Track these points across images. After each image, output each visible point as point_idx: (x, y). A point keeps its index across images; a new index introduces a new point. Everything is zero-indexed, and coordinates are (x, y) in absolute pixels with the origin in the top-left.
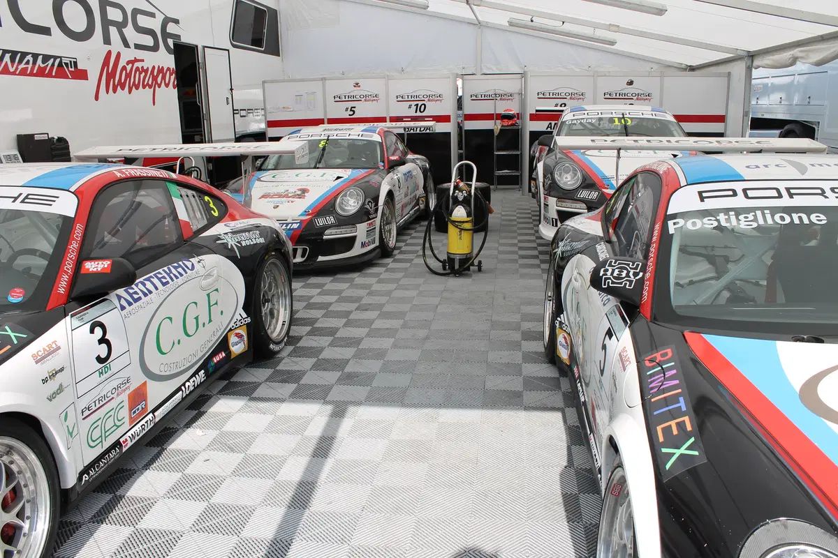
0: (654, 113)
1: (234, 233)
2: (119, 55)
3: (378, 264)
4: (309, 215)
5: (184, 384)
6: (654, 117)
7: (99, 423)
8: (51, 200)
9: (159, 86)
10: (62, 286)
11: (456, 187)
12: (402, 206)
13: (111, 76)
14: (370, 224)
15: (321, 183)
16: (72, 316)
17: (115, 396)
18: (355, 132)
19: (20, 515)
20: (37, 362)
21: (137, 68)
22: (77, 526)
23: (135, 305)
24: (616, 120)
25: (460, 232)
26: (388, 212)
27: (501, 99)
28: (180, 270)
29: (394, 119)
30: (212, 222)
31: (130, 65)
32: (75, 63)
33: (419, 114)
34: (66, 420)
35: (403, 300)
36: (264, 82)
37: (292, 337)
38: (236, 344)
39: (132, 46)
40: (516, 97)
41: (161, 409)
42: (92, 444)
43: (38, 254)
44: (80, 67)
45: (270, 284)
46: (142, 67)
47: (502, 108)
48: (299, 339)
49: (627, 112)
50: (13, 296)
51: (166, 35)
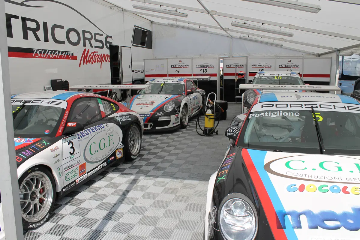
0: (291, 74)
1: (120, 116)
2: (89, 50)
3: (179, 131)
4: (153, 112)
5: (99, 166)
6: (291, 76)
7: (69, 173)
8: (59, 103)
9: (103, 61)
10: (61, 130)
11: (209, 102)
12: (192, 109)
13: (85, 58)
14: (176, 116)
15: (159, 99)
16: (63, 139)
17: (75, 165)
18: (175, 80)
19: (44, 196)
20: (52, 152)
21: (95, 55)
22: (61, 205)
23: (83, 137)
24: (276, 77)
25: (209, 119)
26: (185, 111)
27: (238, 67)
28: (99, 127)
29: (194, 75)
30: (113, 112)
31: (93, 54)
32: (73, 54)
33: (204, 73)
34: (59, 170)
35: (185, 144)
36: (144, 60)
37: (140, 155)
38: (119, 154)
39: (94, 47)
40: (245, 66)
41: (90, 173)
42: (67, 180)
43: (54, 120)
44: (74, 55)
45: (133, 135)
46: (97, 54)
47: (239, 71)
48: (143, 155)
49: (281, 74)
50: (46, 132)
51: (107, 42)
